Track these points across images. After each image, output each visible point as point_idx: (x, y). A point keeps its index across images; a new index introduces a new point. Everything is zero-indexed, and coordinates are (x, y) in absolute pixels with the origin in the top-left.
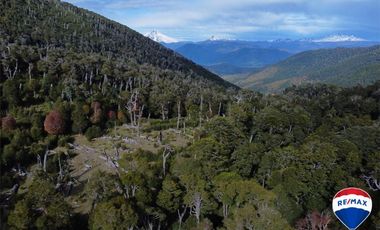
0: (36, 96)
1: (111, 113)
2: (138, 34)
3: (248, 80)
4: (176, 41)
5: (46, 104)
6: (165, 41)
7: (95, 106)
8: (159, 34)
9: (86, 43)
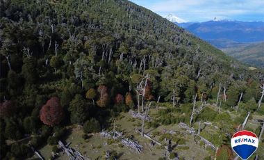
0: (57, 72)
1: (119, 97)
2: (158, 16)
3: (242, 53)
4: (185, 22)
5: (62, 81)
6: (178, 22)
7: (102, 90)
8: (174, 17)
9: (119, 23)
